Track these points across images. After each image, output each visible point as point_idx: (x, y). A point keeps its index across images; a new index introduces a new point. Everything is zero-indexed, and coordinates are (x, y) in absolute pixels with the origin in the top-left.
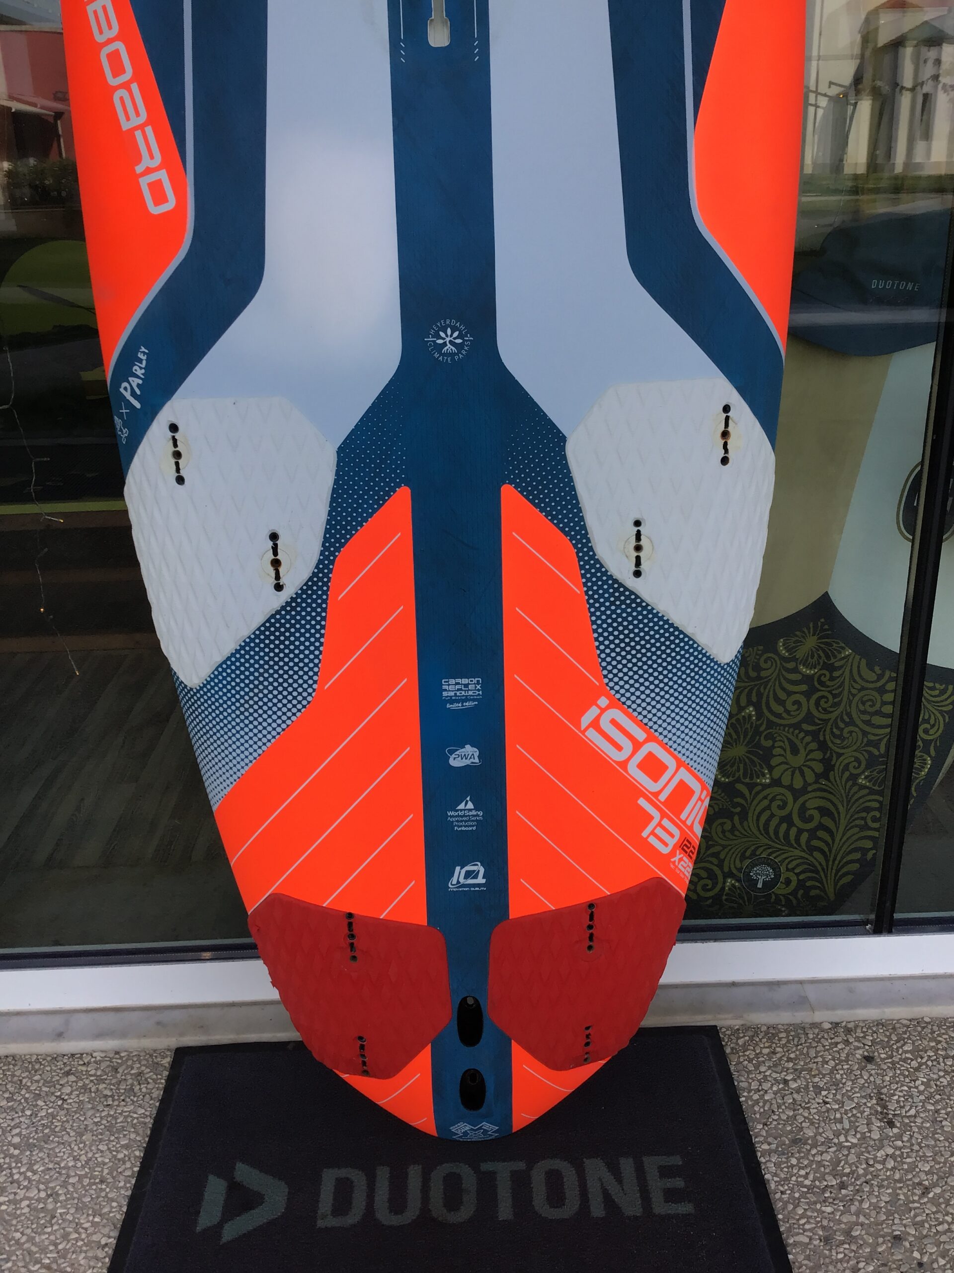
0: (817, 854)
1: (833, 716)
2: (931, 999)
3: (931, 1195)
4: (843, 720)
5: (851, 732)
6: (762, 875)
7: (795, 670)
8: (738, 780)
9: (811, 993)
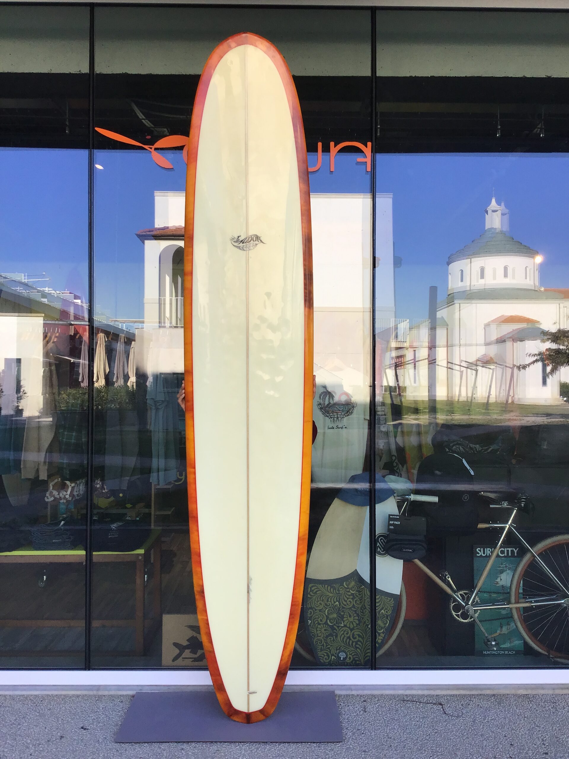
0: (358, 649)
1: (360, 606)
2: (385, 689)
3: (371, 723)
4: (363, 608)
5: (366, 611)
6: (342, 655)
7: (349, 592)
8: (335, 625)
9: (352, 687)
